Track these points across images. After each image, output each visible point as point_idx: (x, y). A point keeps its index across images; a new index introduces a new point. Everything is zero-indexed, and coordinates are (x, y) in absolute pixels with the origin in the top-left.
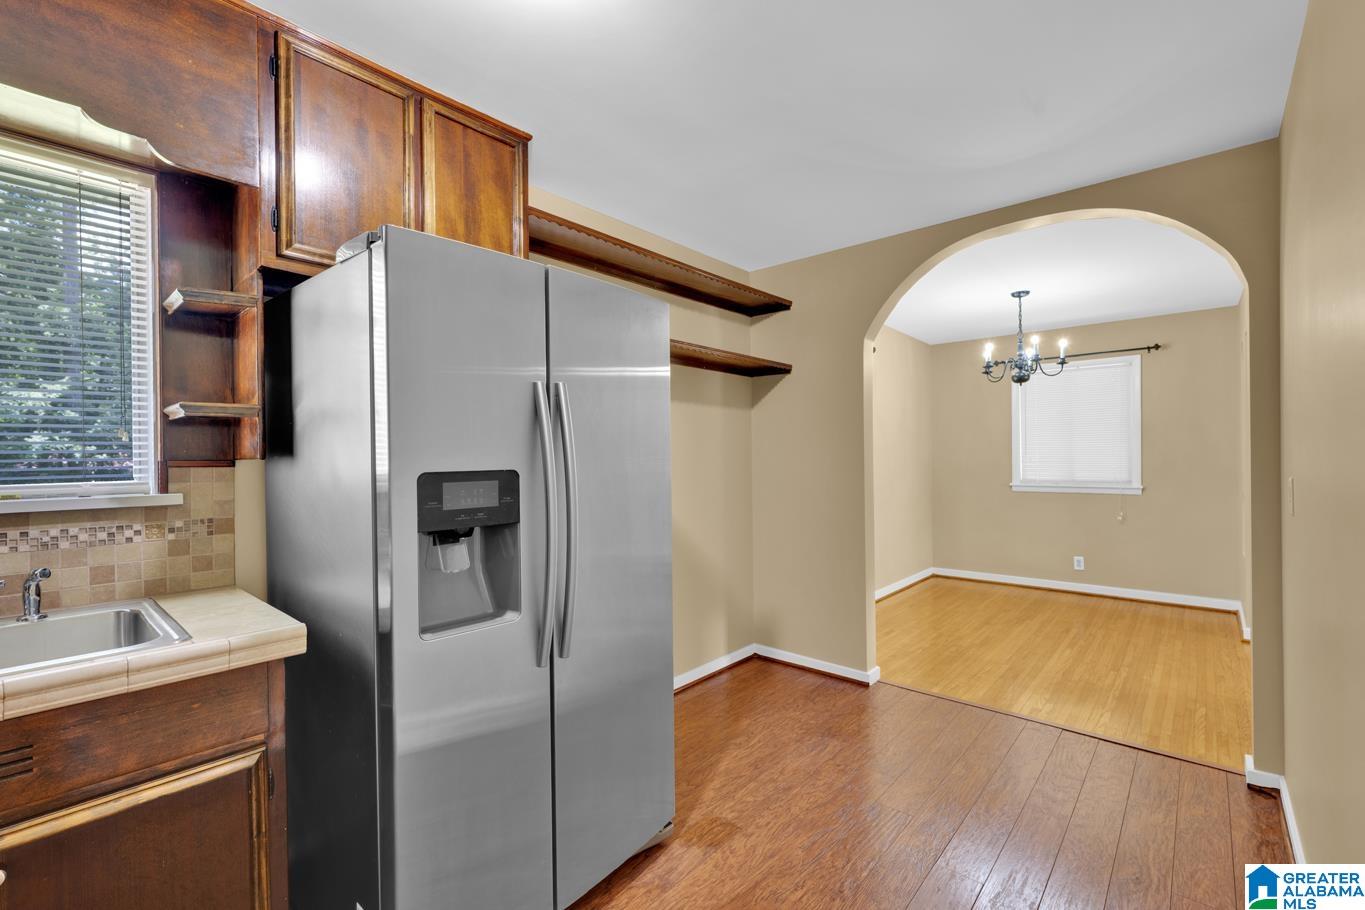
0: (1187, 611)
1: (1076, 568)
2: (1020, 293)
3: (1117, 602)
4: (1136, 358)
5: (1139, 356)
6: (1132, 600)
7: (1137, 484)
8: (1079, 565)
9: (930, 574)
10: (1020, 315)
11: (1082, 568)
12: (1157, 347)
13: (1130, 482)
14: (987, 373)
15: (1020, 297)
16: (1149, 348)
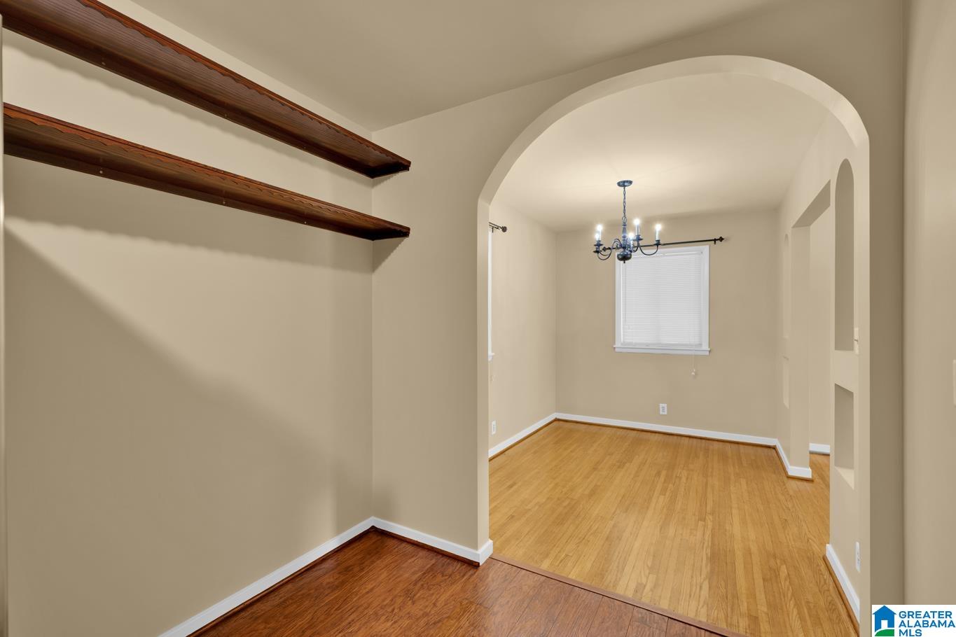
0: (741, 446)
1: (661, 413)
2: (624, 182)
3: (691, 439)
4: (705, 248)
5: (708, 247)
6: (701, 438)
7: (706, 347)
8: (663, 411)
9: (553, 419)
10: (625, 202)
11: (666, 413)
12: (721, 239)
13: (701, 345)
14: (597, 252)
15: (624, 186)
16: (715, 240)
